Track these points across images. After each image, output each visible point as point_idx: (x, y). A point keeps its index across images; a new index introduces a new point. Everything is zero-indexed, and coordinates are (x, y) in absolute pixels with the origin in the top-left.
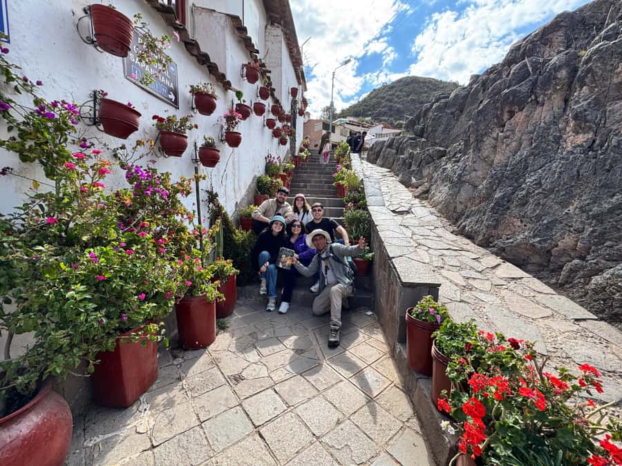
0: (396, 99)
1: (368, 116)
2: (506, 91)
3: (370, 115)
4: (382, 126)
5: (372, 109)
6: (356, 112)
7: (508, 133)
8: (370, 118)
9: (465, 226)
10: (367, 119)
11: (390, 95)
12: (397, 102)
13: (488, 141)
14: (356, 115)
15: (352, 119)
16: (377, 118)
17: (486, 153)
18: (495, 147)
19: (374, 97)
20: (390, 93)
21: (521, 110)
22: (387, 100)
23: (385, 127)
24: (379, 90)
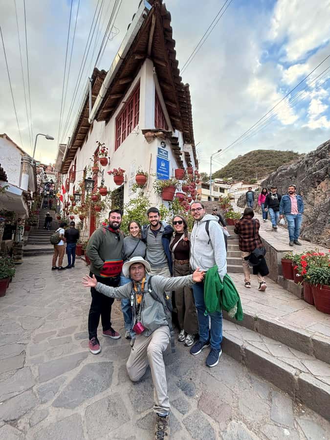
0: (249, 165)
1: (229, 177)
2: (314, 173)
3: (231, 176)
4: (242, 183)
5: (232, 172)
6: (221, 175)
7: (319, 191)
8: (231, 178)
9: (305, 236)
10: (229, 179)
11: (245, 163)
12: (249, 167)
13: (310, 194)
14: (221, 177)
15: (218, 179)
16: (237, 178)
17: (310, 200)
18: (314, 197)
19: (233, 165)
20: (244, 161)
21: (323, 181)
22: (242, 166)
23: (244, 184)
24: (236, 160)
